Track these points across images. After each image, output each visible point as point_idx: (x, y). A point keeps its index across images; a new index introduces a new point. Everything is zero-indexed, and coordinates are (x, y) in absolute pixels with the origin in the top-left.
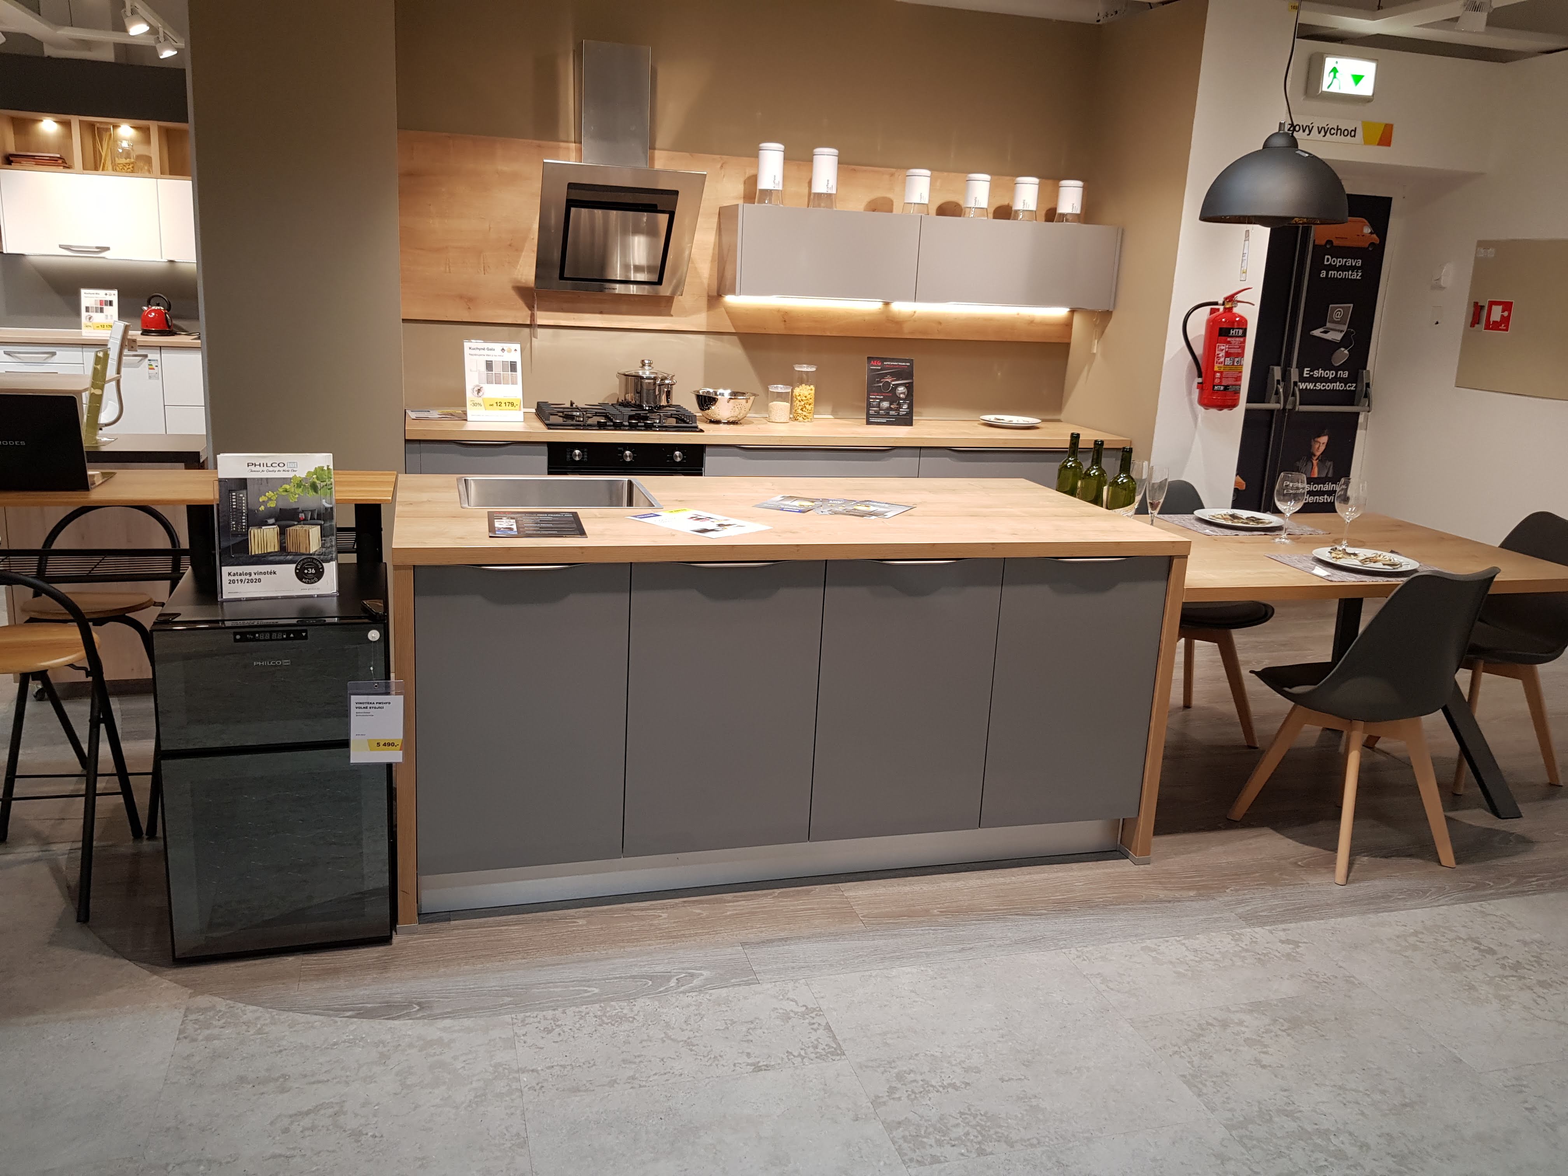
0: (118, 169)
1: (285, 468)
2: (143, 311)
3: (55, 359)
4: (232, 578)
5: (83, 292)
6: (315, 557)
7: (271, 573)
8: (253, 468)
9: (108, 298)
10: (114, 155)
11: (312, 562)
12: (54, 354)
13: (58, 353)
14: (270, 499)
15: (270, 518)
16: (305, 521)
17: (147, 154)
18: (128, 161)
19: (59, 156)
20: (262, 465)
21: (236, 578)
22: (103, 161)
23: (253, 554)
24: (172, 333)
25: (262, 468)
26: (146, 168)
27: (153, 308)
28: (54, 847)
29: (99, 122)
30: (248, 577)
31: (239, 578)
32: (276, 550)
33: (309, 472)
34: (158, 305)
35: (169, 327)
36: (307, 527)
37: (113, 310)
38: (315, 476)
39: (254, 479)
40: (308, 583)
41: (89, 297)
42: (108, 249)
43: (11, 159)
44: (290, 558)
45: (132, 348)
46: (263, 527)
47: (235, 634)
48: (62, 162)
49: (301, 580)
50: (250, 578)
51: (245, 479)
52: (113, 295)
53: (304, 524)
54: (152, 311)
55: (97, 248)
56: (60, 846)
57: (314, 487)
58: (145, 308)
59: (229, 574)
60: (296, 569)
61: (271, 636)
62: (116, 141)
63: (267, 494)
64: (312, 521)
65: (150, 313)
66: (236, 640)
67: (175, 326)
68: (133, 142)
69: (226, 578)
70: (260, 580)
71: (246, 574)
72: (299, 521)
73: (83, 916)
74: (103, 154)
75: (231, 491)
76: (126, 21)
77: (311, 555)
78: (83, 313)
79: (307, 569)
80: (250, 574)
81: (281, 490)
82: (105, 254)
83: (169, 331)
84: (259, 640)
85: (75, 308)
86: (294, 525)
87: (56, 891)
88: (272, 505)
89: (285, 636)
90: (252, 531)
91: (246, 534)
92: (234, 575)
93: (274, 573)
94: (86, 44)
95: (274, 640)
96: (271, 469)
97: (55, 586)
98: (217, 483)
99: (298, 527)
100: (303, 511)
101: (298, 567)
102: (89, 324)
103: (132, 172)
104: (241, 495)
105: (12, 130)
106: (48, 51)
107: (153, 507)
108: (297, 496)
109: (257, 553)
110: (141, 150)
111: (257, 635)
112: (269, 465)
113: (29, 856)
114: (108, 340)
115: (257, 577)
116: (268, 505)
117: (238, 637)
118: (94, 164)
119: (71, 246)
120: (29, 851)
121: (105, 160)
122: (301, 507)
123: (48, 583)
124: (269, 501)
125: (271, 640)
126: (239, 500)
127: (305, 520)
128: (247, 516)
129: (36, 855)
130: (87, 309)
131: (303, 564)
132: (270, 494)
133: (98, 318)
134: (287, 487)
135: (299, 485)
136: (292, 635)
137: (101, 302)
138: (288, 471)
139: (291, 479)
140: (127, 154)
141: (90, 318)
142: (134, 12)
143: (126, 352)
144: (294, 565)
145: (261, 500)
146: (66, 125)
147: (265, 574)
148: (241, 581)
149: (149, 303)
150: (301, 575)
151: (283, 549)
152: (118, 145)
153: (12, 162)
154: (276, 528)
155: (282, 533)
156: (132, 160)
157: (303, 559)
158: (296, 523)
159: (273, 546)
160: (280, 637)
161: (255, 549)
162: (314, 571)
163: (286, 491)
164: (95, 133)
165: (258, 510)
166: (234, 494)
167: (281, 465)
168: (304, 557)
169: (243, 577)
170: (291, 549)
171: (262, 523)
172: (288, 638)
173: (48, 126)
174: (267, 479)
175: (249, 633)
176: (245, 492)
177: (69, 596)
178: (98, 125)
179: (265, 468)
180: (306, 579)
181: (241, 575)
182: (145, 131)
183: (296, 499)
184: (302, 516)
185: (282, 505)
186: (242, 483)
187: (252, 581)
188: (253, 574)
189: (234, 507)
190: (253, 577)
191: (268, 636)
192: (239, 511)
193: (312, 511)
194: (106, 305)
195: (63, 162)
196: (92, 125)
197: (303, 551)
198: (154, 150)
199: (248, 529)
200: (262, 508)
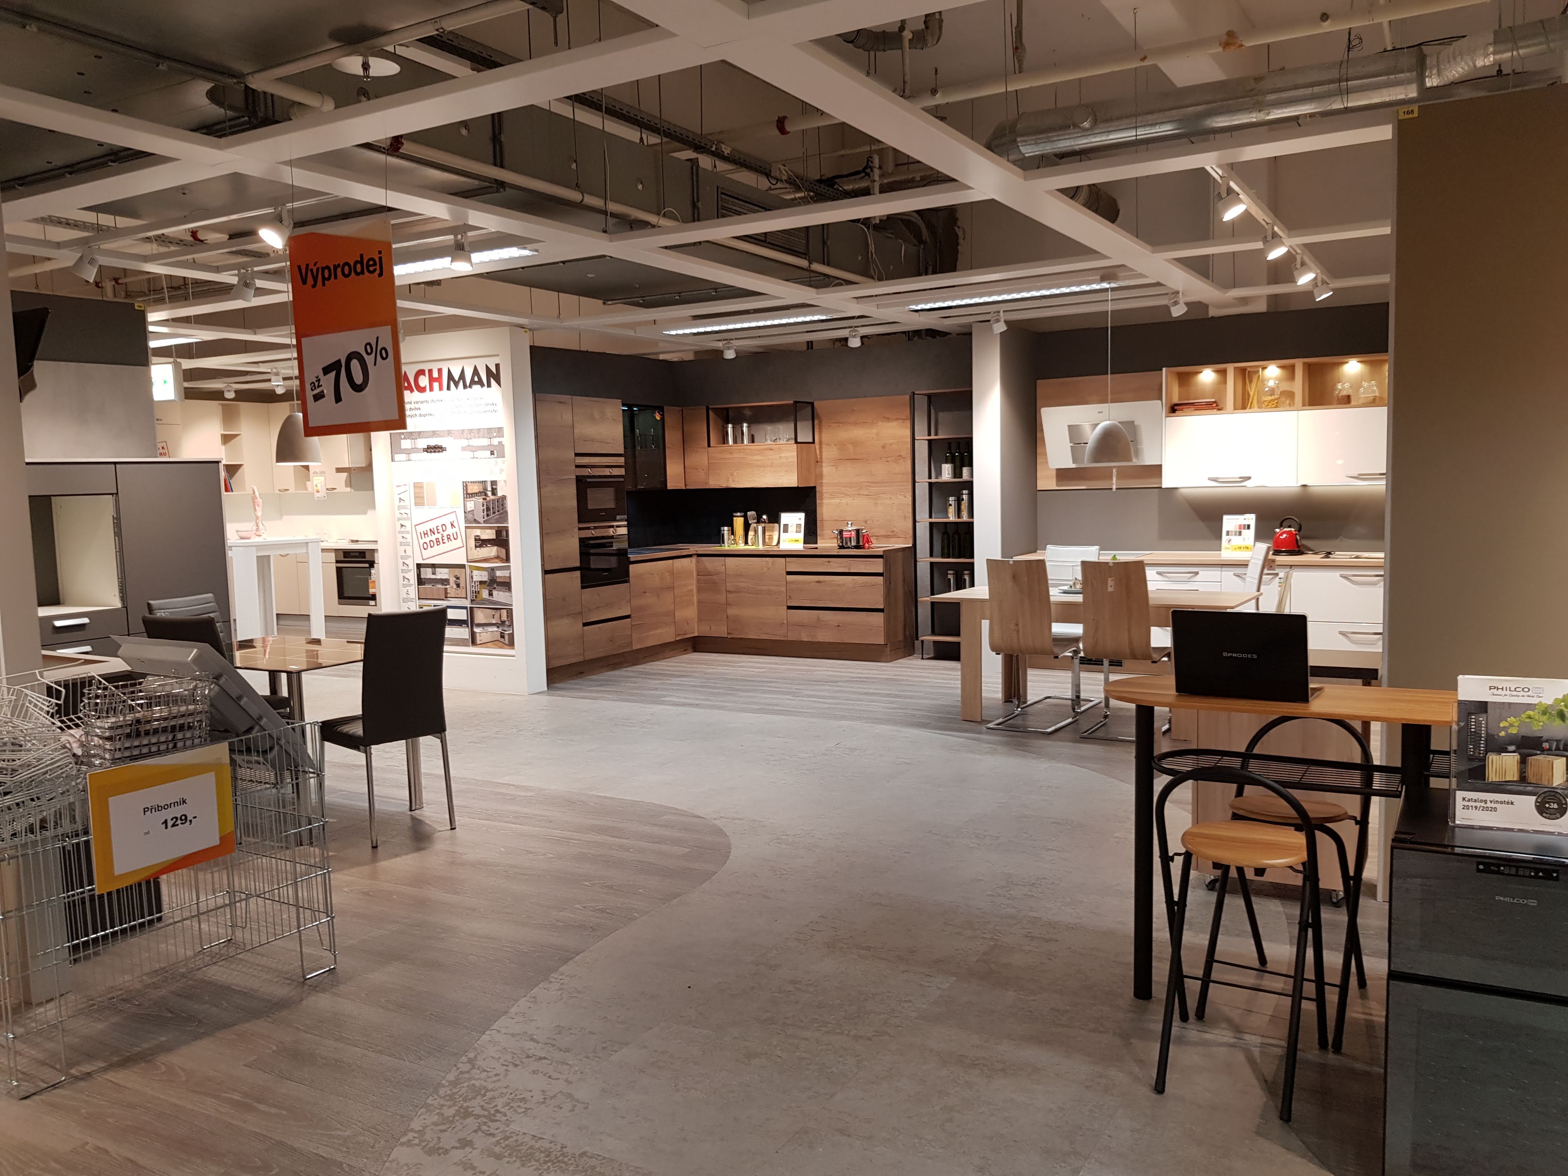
0: (1263, 406)
1: (1530, 693)
2: (1276, 533)
3: (1198, 578)
4: (1466, 803)
5: (1225, 517)
6: (1558, 791)
7: (1508, 803)
8: (1495, 691)
9: (1246, 523)
10: (1260, 393)
11: (1554, 796)
12: (1197, 573)
13: (1200, 573)
14: (1511, 725)
15: (1511, 744)
16: (1549, 752)
17: (1289, 389)
18: (1273, 397)
19: (1213, 400)
20: (1505, 689)
21: (1470, 804)
22: (1250, 400)
23: (1490, 780)
24: (1300, 553)
25: (1504, 692)
26: (1288, 402)
27: (1285, 529)
28: (1247, 1037)
29: (1250, 367)
30: (1483, 804)
31: (1474, 804)
32: (1515, 779)
33: (1556, 699)
34: (1290, 527)
35: (1299, 547)
36: (1551, 758)
37: (1251, 532)
38: (1562, 704)
39: (1495, 703)
40: (1549, 819)
41: (1230, 522)
42: (1249, 478)
43: (1176, 408)
44: (1529, 789)
45: (1271, 568)
46: (1503, 754)
47: (1479, 863)
48: (1215, 406)
49: (1541, 814)
50: (1485, 806)
51: (1486, 702)
52: (1250, 519)
53: (1547, 754)
54: (1283, 533)
55: (1240, 478)
56: (1253, 1037)
57: (1561, 715)
58: (1278, 530)
59: (1464, 799)
60: (1536, 802)
61: (1517, 871)
62: (1263, 381)
63: (1509, 719)
64: (1558, 752)
65: (1282, 534)
66: (1479, 870)
67: (1304, 546)
68: (1280, 380)
69: (1459, 804)
70: (1495, 809)
71: (1481, 801)
72: (1543, 751)
73: (1286, 1116)
74: (1252, 394)
75: (1470, 714)
76: (1295, 273)
77: (1554, 788)
78: (1224, 537)
79: (1548, 803)
80: (1486, 802)
81: (1524, 716)
82: (1247, 483)
83: (1297, 551)
84: (1503, 874)
85: (1217, 533)
86: (1536, 755)
87: (1255, 1082)
88: (1514, 731)
89: (1533, 874)
90: (1490, 757)
91: (1484, 759)
92: (1469, 800)
93: (1512, 803)
94: (1244, 300)
95: (1520, 876)
96: (1515, 693)
97: (1290, 791)
98: (1456, 705)
99: (1541, 757)
100: (1547, 741)
101: (1539, 800)
102: (1228, 546)
103: (1276, 407)
104: (1481, 719)
105: (1177, 381)
106: (1213, 312)
107: (1347, 721)
108: (1541, 724)
109: (1494, 780)
110: (1286, 386)
111: (1502, 868)
112: (1512, 689)
113: (1225, 1039)
114: (1248, 561)
115: (1493, 805)
116: (1510, 731)
117: (1481, 867)
118: (1243, 404)
119: (1218, 478)
120: (1222, 1035)
121: (1253, 399)
122: (1546, 736)
123: (1285, 787)
124: (1511, 726)
125: (1517, 875)
126: (1478, 724)
127: (1550, 749)
128: (1486, 741)
129: (1232, 1040)
130: (1228, 533)
131: (1545, 797)
132: (1512, 719)
133: (1236, 540)
134: (1531, 713)
135: (1544, 713)
136: (1541, 874)
137: (1240, 526)
138: (1533, 697)
139: (1535, 705)
140: (1272, 391)
141: (1229, 541)
142: (1303, 264)
143: (1266, 571)
144: (1535, 798)
145: (1501, 725)
146: (1223, 373)
147: (1501, 803)
148: (1476, 807)
149: (1281, 526)
150: (1541, 809)
151: (1523, 778)
152: (1264, 384)
153: (1176, 410)
154: (1516, 757)
155: (1523, 761)
156: (1277, 397)
157: (1545, 793)
158: (1539, 752)
159: (1513, 774)
160: (1527, 874)
161: (1492, 776)
162: (1556, 806)
163: (1529, 717)
164: (1245, 376)
165: (1498, 736)
166: (1473, 717)
167: (1525, 690)
168: (1546, 790)
169: (1478, 804)
170: (1531, 778)
171: (1501, 749)
172: (1536, 877)
173: (1207, 376)
174: (1510, 704)
175: (1493, 864)
176: (1485, 715)
177: (1303, 804)
178: (1249, 369)
179: (1508, 692)
180: (1547, 813)
181: (1475, 801)
182: (1290, 371)
183: (1539, 727)
184: (1546, 745)
185: (1525, 732)
186: (1482, 707)
187: (1487, 809)
188: (1489, 802)
189: (1473, 730)
190: (1489, 805)
191: (1513, 871)
192: (1477, 734)
193: (1558, 741)
194: (1244, 529)
195: (1217, 405)
196: (1243, 370)
197: (1546, 783)
198: (1298, 386)
199: (1486, 754)
200: (1503, 734)
